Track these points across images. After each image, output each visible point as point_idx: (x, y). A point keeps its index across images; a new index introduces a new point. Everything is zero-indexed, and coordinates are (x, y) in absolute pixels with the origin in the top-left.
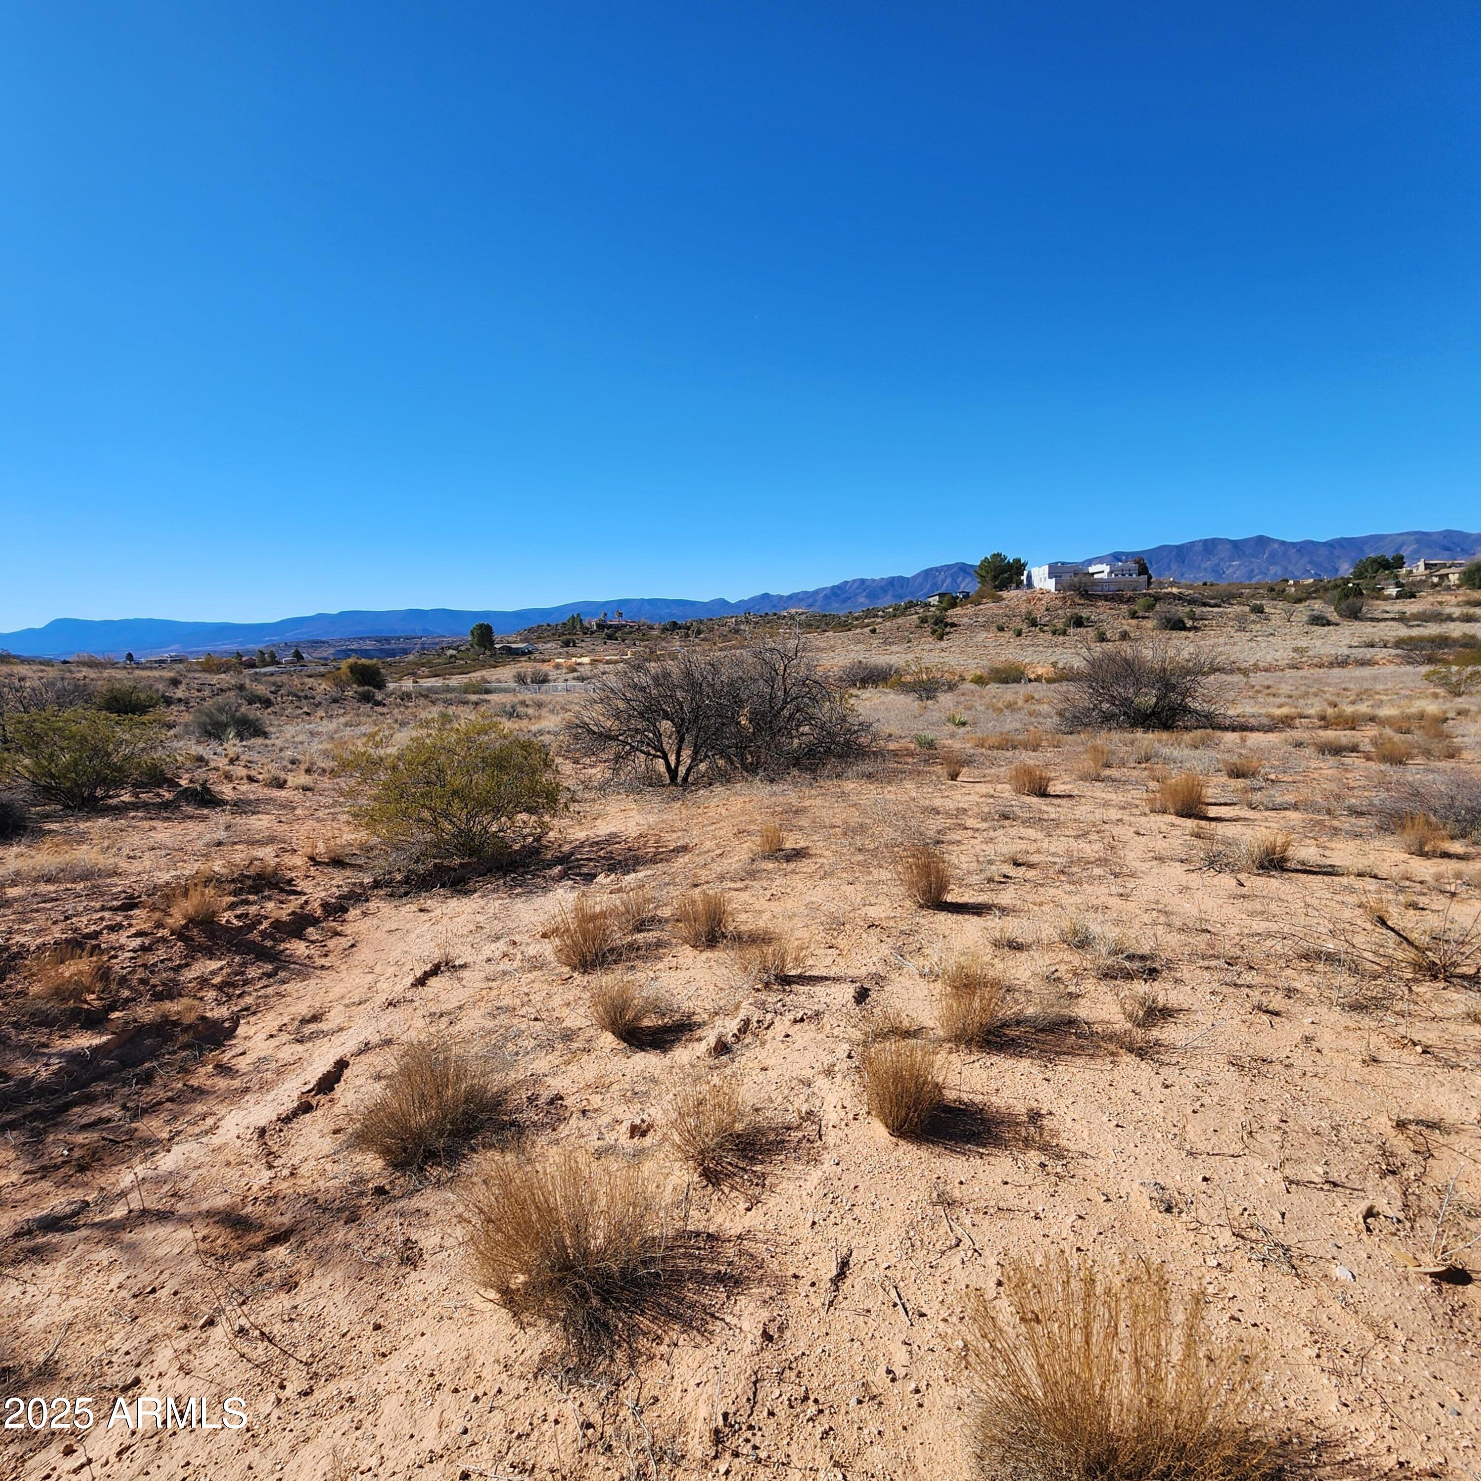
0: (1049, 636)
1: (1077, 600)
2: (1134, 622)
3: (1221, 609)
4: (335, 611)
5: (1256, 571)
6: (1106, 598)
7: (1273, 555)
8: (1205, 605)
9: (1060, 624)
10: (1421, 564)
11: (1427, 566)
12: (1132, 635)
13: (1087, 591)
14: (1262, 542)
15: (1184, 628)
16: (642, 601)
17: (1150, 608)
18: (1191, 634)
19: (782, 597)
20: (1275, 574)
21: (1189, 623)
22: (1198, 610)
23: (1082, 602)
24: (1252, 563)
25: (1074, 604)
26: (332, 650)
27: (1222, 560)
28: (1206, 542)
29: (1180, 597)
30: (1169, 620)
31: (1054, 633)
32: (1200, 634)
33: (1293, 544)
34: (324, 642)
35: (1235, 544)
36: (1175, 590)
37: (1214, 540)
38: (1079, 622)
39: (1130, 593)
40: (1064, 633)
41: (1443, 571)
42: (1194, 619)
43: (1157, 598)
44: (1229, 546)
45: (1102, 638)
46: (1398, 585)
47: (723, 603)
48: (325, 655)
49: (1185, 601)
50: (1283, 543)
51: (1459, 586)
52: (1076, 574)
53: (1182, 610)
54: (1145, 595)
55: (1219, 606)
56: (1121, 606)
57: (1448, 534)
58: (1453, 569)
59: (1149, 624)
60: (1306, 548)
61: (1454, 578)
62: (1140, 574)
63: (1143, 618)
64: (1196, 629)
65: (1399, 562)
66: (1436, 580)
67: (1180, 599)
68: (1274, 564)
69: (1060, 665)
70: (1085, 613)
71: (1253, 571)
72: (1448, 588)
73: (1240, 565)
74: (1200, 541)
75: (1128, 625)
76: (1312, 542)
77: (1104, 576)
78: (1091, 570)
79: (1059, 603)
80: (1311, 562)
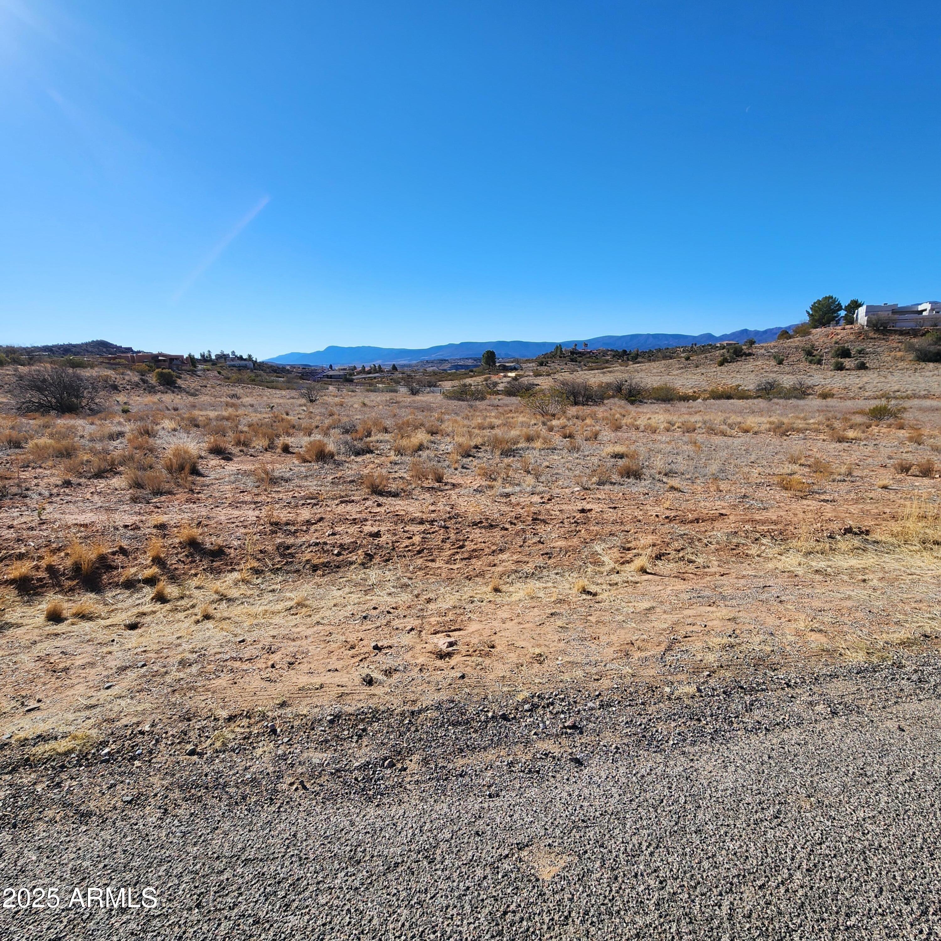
4: (458, 342)
6: (902, 333)
16: (649, 335)
19: (759, 331)
26: (449, 365)
34: (446, 360)
38: (845, 353)
39: (928, 329)
47: (710, 336)
48: (445, 368)
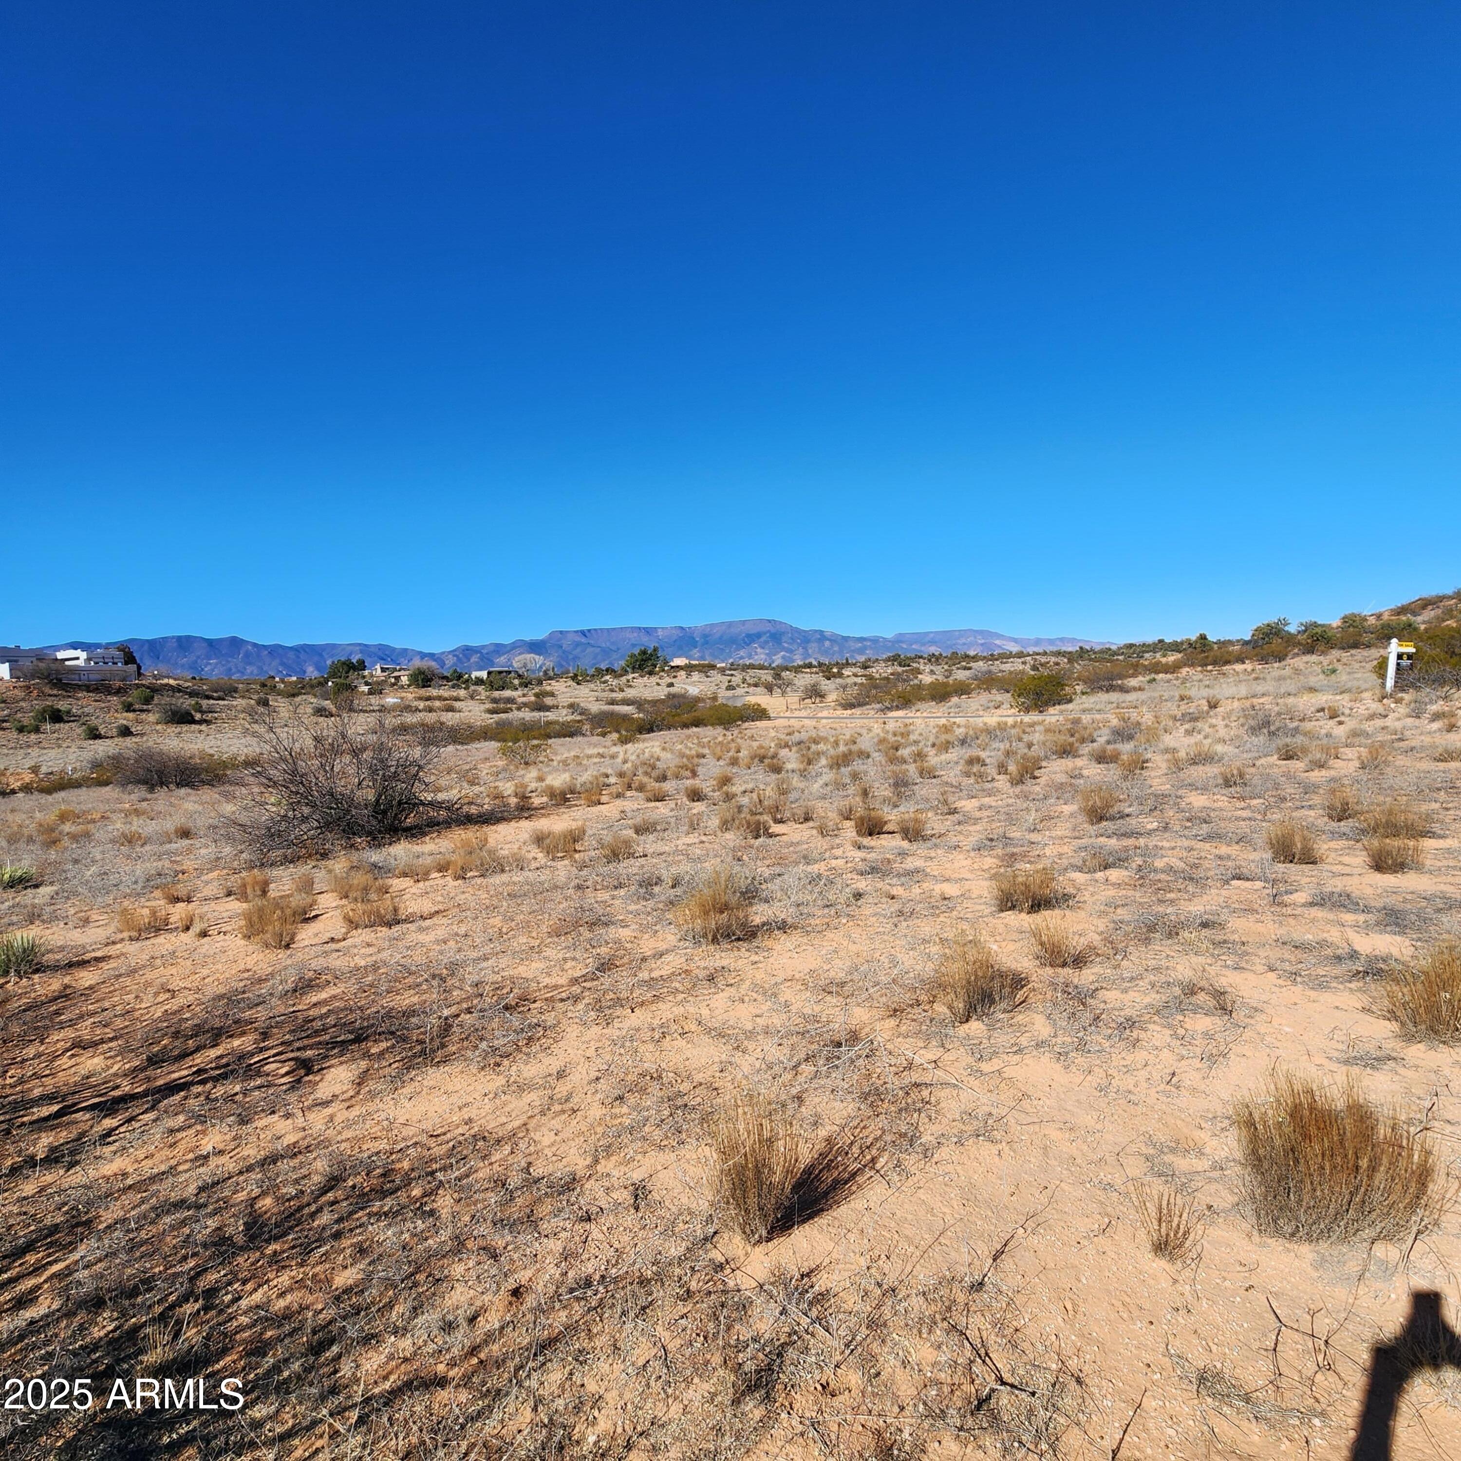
0: (14, 734)
1: (47, 690)
2: (131, 715)
3: (226, 702)
5: (234, 670)
6: (88, 689)
7: (247, 655)
8: (208, 697)
9: (27, 719)
10: (378, 667)
11: (383, 670)
12: (133, 730)
13: (60, 680)
14: (235, 643)
15: (193, 722)
17: (148, 700)
18: (203, 727)
20: (252, 673)
21: (198, 716)
22: (205, 703)
23: (55, 692)
24: (228, 662)
25: (42, 695)
27: (198, 657)
28: (179, 639)
29: (178, 689)
30: (174, 713)
31: (21, 730)
32: (213, 726)
33: (265, 647)
35: (210, 643)
36: (172, 682)
37: (188, 638)
38: (57, 717)
39: (118, 684)
40: (37, 730)
41: (396, 674)
42: (202, 712)
43: (155, 690)
44: (205, 645)
45: (94, 735)
46: (367, 684)
49: (186, 693)
50: (255, 645)
51: (409, 686)
52: (40, 660)
53: (186, 703)
54: (138, 686)
55: (223, 699)
56: (109, 698)
57: (381, 647)
58: (402, 673)
59: (152, 717)
60: (275, 651)
61: (405, 680)
62: (126, 663)
63: (142, 711)
64: (207, 722)
65: (361, 666)
66: (393, 680)
67: (179, 691)
68: (250, 664)
69: (44, 769)
70: (62, 705)
71: (230, 669)
72: (402, 687)
73: (217, 664)
74: (173, 637)
75: (125, 719)
76: (281, 646)
77: (81, 663)
78: (61, 655)
79: (20, 694)
80: (283, 664)
